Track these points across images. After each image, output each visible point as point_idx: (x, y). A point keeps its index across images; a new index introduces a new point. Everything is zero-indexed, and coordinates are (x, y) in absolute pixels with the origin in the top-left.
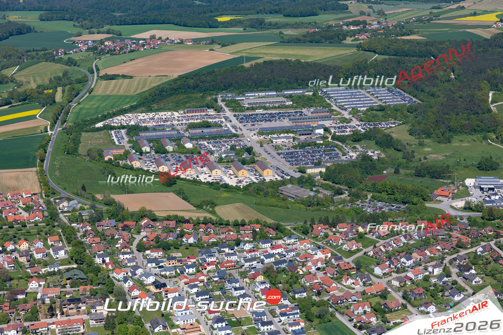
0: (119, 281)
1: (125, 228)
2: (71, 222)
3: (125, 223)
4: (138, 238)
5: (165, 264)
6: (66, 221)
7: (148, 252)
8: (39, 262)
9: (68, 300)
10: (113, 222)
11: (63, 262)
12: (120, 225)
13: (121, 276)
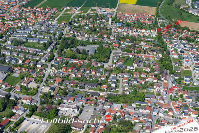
0: (169, 48)
1: (178, 32)
2: (161, 26)
3: (178, 30)
4: (181, 36)
5: (187, 46)
6: (159, 26)
7: (182, 41)
8: (146, 37)
9: (151, 50)
10: (174, 29)
11: (154, 38)
12: (177, 30)
13: (170, 46)
